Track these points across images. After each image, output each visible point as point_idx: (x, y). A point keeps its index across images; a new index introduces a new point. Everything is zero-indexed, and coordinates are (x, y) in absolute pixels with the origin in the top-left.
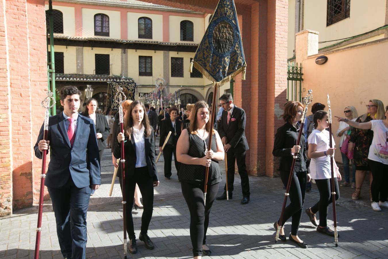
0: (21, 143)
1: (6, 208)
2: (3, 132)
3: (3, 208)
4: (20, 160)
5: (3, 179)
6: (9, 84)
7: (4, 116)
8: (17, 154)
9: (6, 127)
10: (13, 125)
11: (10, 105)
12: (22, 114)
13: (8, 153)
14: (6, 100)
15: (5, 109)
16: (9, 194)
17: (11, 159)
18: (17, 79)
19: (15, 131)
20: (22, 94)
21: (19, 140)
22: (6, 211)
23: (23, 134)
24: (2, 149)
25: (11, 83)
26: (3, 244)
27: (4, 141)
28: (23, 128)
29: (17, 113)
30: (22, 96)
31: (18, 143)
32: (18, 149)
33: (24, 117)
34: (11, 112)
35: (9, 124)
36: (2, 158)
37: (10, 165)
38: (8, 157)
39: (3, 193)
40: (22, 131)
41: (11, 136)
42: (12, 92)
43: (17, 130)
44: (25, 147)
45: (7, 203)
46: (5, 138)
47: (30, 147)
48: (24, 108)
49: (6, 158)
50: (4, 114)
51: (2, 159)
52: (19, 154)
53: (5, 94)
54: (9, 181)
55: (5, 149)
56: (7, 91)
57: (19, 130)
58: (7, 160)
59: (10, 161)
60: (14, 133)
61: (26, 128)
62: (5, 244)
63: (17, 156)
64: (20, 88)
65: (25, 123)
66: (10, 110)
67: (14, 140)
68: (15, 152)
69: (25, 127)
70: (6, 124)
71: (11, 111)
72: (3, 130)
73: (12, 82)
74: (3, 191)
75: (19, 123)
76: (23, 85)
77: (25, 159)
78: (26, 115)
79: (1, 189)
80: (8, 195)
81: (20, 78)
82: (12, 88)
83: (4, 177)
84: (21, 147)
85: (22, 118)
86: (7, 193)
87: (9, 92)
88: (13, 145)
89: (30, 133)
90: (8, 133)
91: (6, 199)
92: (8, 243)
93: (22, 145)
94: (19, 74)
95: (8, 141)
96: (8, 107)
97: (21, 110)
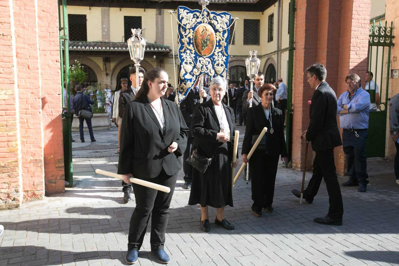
0: (30, 125)
1: (14, 199)
2: (9, 111)
3: (10, 199)
4: (29, 145)
5: (10, 166)
6: (14, 54)
7: (10, 92)
8: (26, 137)
9: (12, 105)
10: (21, 103)
11: (16, 79)
12: (31, 90)
13: (15, 135)
14: (12, 73)
15: (11, 84)
16: (16, 183)
17: (19, 142)
18: (24, 48)
19: (22, 110)
20: (30, 66)
21: (27, 121)
22: (15, 203)
23: (31, 114)
24: (8, 131)
25: (17, 53)
26: (8, 240)
27: (10, 122)
28: (31, 106)
29: (24, 88)
30: (30, 68)
31: (26, 125)
32: (26, 131)
33: (32, 93)
34: (18, 88)
35: (15, 102)
36: (9, 141)
37: (17, 150)
38: (15, 141)
39: (10, 181)
40: (30, 111)
41: (18, 116)
42: (18, 63)
43: (25, 109)
44: (34, 129)
45: (15, 193)
46: (12, 118)
47: (40, 129)
48: (32, 83)
49: (12, 141)
50: (9, 89)
51: (9, 143)
52: (28, 137)
53: (10, 66)
54: (17, 168)
55: (11, 131)
56: (13, 62)
57: (27, 109)
58: (13, 143)
59: (17, 145)
60: (21, 113)
61: (35, 107)
62: (11, 240)
63: (26, 140)
64: (27, 59)
65: (34, 101)
66: (16, 85)
67: (22, 120)
68: (23, 135)
69: (34, 105)
70: (11, 102)
71: (18, 86)
72: (9, 109)
73: (19, 52)
74: (11, 179)
75: (27, 101)
76: (31, 55)
77: (34, 143)
78: (35, 91)
79: (8, 177)
80: (15, 185)
81: (27, 46)
82: (19, 59)
83: (11, 164)
84: (30, 129)
85: (30, 94)
86: (15, 182)
87: (15, 64)
88: (21, 127)
89: (40, 113)
90: (15, 113)
91: (14, 189)
92: (15, 239)
93: (31, 127)
94: (26, 42)
95: (14, 122)
96: (13, 81)
97: (29, 85)
